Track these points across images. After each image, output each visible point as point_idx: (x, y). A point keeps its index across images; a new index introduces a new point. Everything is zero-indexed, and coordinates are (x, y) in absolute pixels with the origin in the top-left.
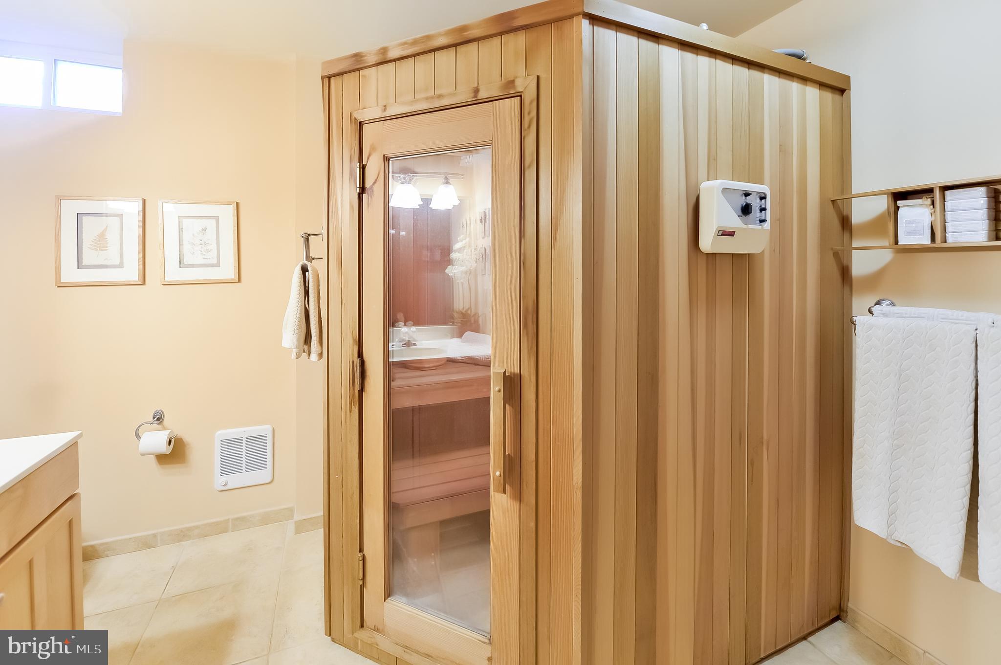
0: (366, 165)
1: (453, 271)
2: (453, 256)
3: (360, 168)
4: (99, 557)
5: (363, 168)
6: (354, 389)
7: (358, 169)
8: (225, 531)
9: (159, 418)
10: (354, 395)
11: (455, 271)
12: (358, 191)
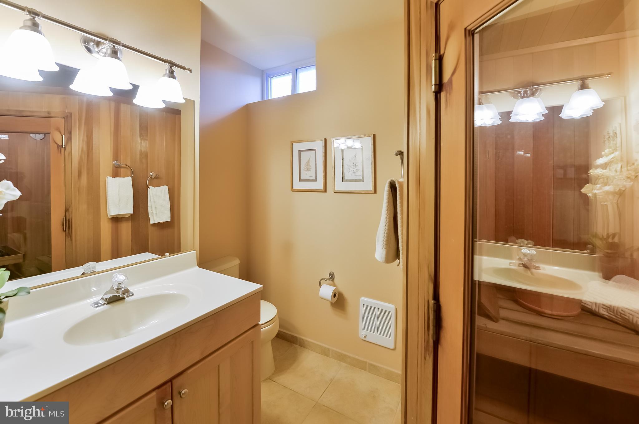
0: (444, 54)
1: (593, 192)
2: (593, 172)
3: (435, 60)
4: (305, 347)
5: (440, 59)
6: (429, 335)
7: (433, 61)
8: (364, 369)
9: (332, 277)
10: (428, 342)
11: (595, 191)
12: (433, 90)
